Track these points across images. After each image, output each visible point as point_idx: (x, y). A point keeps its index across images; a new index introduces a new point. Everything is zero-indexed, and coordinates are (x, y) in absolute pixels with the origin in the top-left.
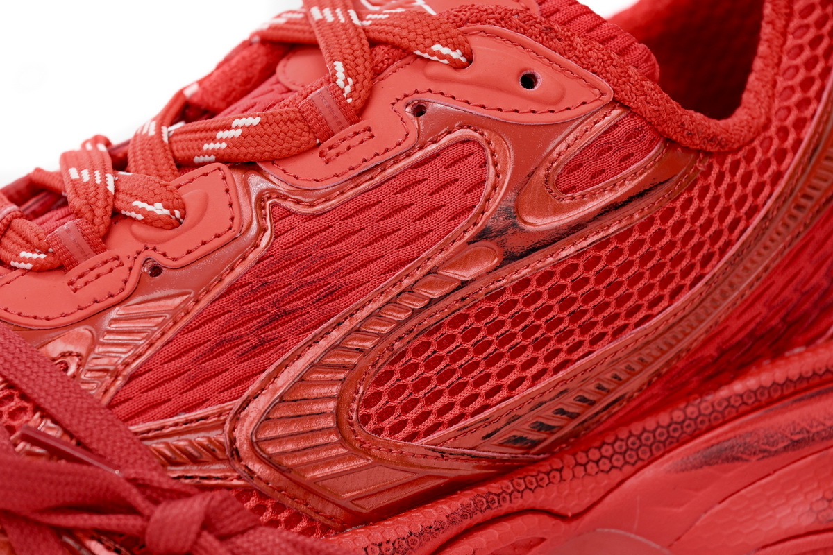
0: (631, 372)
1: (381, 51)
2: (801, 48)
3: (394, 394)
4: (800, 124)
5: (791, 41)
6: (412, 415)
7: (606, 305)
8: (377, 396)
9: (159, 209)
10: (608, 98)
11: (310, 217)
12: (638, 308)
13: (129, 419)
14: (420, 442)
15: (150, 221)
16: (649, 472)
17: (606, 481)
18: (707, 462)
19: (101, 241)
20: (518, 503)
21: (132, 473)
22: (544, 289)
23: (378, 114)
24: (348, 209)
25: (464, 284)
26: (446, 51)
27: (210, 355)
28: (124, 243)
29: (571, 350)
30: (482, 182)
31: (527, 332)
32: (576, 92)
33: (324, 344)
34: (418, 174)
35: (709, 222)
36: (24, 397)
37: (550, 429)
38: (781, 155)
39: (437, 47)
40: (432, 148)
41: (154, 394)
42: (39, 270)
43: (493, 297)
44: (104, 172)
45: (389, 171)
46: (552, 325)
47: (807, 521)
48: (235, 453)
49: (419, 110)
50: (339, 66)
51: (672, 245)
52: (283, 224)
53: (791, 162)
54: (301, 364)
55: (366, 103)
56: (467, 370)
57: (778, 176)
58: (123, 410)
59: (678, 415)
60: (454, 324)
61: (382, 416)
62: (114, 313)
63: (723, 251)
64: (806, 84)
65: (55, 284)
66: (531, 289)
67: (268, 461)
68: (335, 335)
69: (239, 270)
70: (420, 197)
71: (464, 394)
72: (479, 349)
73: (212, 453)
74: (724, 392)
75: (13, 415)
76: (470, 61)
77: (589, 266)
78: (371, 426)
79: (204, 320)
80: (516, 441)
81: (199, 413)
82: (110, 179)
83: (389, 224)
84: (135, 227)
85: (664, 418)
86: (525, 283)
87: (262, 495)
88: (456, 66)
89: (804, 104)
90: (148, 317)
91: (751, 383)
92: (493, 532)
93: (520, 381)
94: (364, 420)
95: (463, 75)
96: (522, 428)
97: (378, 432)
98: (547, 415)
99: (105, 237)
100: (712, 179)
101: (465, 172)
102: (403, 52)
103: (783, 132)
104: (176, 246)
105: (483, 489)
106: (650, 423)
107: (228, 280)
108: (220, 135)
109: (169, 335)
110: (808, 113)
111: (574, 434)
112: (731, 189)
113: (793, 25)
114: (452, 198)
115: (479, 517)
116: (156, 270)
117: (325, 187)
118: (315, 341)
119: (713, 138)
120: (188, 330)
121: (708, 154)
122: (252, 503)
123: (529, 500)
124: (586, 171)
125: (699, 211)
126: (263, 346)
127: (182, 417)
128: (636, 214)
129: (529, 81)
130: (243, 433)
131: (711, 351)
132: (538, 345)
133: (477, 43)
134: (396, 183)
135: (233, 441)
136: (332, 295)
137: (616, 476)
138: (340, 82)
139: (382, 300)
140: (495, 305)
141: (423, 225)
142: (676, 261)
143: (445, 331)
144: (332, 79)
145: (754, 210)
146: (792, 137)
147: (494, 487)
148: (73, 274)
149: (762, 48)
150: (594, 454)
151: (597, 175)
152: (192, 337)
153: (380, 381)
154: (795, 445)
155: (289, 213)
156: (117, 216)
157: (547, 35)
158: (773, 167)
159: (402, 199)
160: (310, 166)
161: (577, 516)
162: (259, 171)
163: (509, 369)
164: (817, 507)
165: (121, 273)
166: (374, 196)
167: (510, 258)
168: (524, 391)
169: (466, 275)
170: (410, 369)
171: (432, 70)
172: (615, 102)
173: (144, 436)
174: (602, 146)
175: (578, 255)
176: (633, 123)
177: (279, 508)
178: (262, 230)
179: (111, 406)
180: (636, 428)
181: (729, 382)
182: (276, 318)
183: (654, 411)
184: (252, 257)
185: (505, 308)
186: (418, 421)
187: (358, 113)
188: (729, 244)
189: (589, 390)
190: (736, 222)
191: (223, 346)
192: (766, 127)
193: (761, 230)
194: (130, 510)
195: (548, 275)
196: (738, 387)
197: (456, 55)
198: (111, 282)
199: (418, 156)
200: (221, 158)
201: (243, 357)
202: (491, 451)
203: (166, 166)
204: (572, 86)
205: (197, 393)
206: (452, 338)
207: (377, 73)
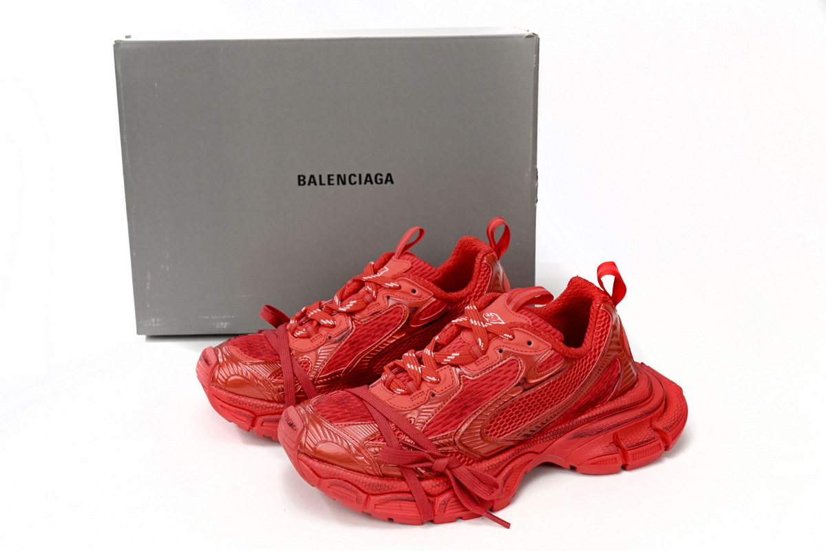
0: (555, 415)
1: (490, 335)
2: (600, 327)
3: (495, 426)
4: (600, 348)
5: (597, 325)
6: (499, 431)
7: (549, 400)
8: (490, 427)
9: (434, 379)
10: (550, 348)
11: (473, 381)
12: (557, 400)
13: (428, 436)
14: (501, 438)
15: (432, 382)
16: (559, 440)
17: (548, 443)
18: (575, 437)
19: (418, 387)
20: (526, 451)
21: (429, 451)
22: (534, 397)
23: (490, 352)
24: (483, 378)
25: (513, 397)
26: (508, 336)
27: (448, 418)
28: (424, 387)
29: (540, 411)
30: (518, 371)
31: (529, 408)
32: (542, 346)
33: (478, 414)
34: (501, 369)
35: (576, 377)
36: (400, 430)
37: (534, 431)
38: (595, 357)
39: (505, 335)
40: (504, 361)
41: (434, 429)
42: (402, 394)
43: (520, 400)
44: (417, 366)
45: (493, 368)
46: (535, 406)
47: (602, 453)
48: (455, 444)
49: (501, 351)
50: (480, 340)
51: (566, 384)
52: (466, 382)
53: (597, 359)
54: (472, 419)
55: (487, 350)
56: (513, 418)
57: (594, 362)
58: (427, 433)
59: (567, 425)
60: (510, 407)
61: (492, 431)
62: (422, 407)
63: (580, 383)
64: (601, 337)
65: (407, 398)
66: (530, 397)
67: (464, 445)
68: (481, 412)
69: (455, 395)
70: (501, 375)
71: (513, 425)
72: (517, 413)
73: (449, 444)
74: (579, 418)
75: (398, 435)
76: (514, 338)
77: (545, 391)
78: (489, 434)
79: (446, 409)
80: (525, 435)
81: (446, 433)
82: (419, 368)
83: (494, 382)
84: (428, 384)
85: (563, 426)
86: (529, 396)
87: (462, 454)
88: (510, 339)
89: (601, 342)
90: (432, 408)
91: (587, 416)
92: (520, 459)
93: (527, 420)
94: (487, 433)
95: (512, 342)
96: (527, 432)
97: (491, 436)
98: (533, 428)
99: (420, 386)
100: (577, 365)
101: (513, 368)
102: (496, 336)
103: (595, 350)
104: (438, 388)
105: (517, 448)
106: (560, 427)
107: (452, 398)
108: (448, 357)
109: (438, 413)
110: (602, 344)
111: (540, 431)
112: (582, 367)
113: (598, 321)
114: (510, 375)
115: (516, 456)
116: (433, 395)
117: (476, 373)
118: (475, 413)
119: (577, 355)
120: (442, 411)
121: (576, 359)
122: (459, 456)
123: (529, 450)
124: (545, 367)
125: (574, 374)
126: (462, 415)
127: (442, 435)
128: (558, 377)
129: (529, 343)
130: (457, 439)
131: (576, 408)
132: (531, 411)
133: (516, 333)
134: (495, 371)
135: (454, 440)
136: (479, 401)
137: (551, 442)
138: (480, 344)
139: (493, 402)
140: (521, 402)
141: (502, 382)
142: (567, 388)
143: (508, 409)
144: (478, 344)
145: (588, 372)
146: (597, 351)
147: (520, 447)
148: (412, 396)
149: (590, 326)
150: (545, 436)
151: (547, 368)
152: (443, 413)
153: (491, 423)
154: (598, 432)
155: (467, 379)
156: (422, 380)
157: (534, 331)
158: (593, 360)
159: (497, 375)
160: (473, 366)
161: (541, 452)
162: (459, 367)
163: (524, 418)
164: (604, 449)
165: (424, 396)
166: (490, 375)
167: (525, 390)
168: (528, 423)
169: (514, 395)
170: (499, 419)
171: (504, 340)
172: (553, 349)
173: (432, 440)
174: (549, 360)
175: (543, 388)
176: (557, 354)
177: (466, 457)
178: (460, 384)
179: (423, 432)
180: (556, 429)
181: (581, 416)
182: (465, 407)
183: (561, 424)
184: (459, 392)
185: (523, 403)
186: (501, 432)
187: (484, 352)
188: (581, 381)
189: (544, 421)
190: (583, 375)
191: (451, 415)
192: (591, 349)
193: (589, 377)
194: (429, 461)
195: (535, 394)
196: (583, 417)
197: (510, 337)
198: (422, 399)
199: (501, 364)
200: (449, 364)
201: (457, 418)
202: (519, 438)
203: (434, 365)
204: (541, 344)
205: (445, 428)
206: (510, 411)
207: (489, 341)
